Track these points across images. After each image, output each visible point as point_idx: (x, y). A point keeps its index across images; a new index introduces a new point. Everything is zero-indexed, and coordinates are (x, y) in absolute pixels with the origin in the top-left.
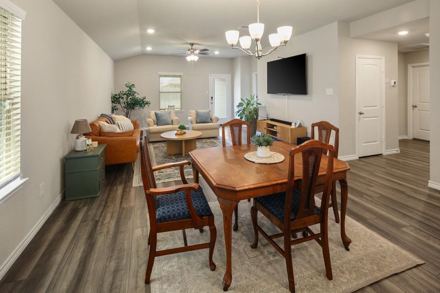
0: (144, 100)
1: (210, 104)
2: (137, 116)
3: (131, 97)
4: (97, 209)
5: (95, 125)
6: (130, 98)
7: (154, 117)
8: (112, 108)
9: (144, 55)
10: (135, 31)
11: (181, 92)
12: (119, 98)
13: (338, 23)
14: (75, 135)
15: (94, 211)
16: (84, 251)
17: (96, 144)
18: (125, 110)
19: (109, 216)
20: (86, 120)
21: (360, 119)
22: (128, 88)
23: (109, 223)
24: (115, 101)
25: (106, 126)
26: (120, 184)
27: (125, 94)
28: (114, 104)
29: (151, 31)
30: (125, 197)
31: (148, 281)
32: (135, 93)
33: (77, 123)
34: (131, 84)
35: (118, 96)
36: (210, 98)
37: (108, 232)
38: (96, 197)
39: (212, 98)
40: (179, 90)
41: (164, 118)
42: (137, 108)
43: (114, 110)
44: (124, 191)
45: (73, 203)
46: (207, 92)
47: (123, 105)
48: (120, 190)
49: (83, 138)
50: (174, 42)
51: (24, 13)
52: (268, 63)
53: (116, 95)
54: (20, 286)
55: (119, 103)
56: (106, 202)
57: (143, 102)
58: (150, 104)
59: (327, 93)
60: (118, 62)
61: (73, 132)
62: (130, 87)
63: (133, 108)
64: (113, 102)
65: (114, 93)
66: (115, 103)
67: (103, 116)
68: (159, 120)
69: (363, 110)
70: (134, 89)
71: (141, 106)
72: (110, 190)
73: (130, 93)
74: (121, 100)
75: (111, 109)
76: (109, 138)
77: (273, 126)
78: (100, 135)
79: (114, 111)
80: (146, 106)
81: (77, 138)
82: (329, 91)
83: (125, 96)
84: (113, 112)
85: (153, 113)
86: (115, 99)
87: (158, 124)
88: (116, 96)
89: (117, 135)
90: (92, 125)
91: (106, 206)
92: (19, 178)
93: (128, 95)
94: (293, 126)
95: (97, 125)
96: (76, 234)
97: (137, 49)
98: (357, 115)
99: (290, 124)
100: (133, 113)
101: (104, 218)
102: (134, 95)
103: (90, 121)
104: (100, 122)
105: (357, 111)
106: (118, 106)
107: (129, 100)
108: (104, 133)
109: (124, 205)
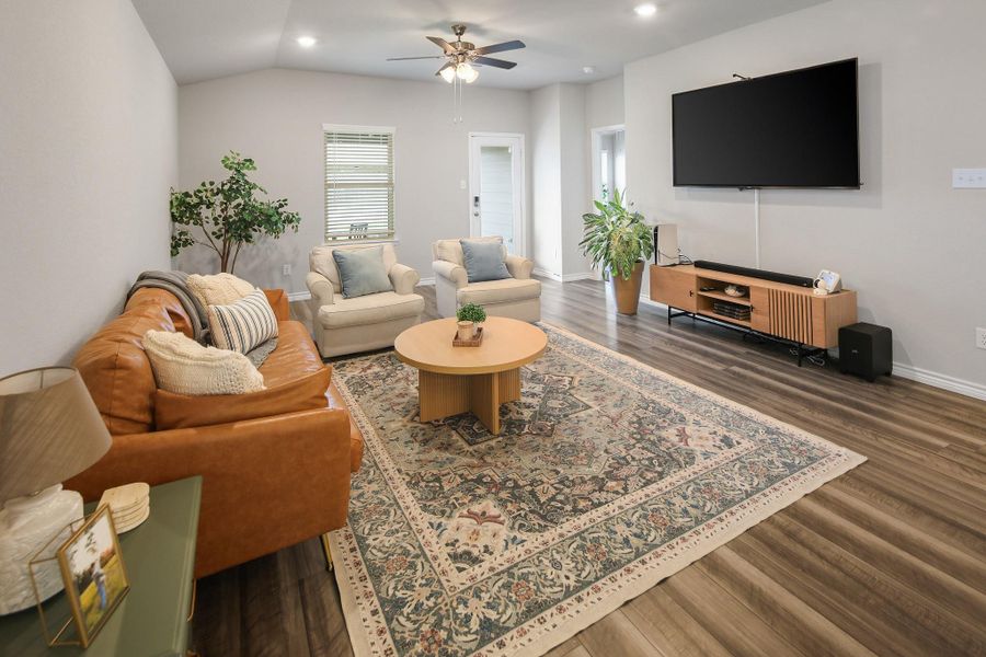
0: (280, 210)
1: (472, 217)
2: (256, 262)
3: (240, 200)
5: (125, 367)
6: (234, 203)
7: (330, 269)
8: (173, 238)
11: (390, 184)
12: (197, 205)
18: (219, 243)
22: (231, 173)
24: (182, 215)
25: (184, 360)
27: (219, 192)
28: (180, 226)
32: (254, 186)
34: (241, 159)
35: (195, 199)
36: (472, 201)
39: (477, 199)
40: (385, 179)
41: (366, 270)
42: (258, 236)
43: (178, 244)
46: (462, 183)
47: (211, 227)
53: (187, 195)
55: (198, 221)
57: (280, 215)
59: (956, 184)
60: (193, 87)
62: (240, 167)
63: (248, 238)
64: (174, 218)
65: (180, 189)
66: (181, 222)
68: (349, 279)
70: (251, 176)
73: (235, 188)
74: (205, 212)
75: (168, 242)
77: (721, 286)
79: (180, 249)
80: (288, 227)
83: (220, 197)
84: (175, 253)
85: (324, 255)
86: (184, 209)
87: (345, 293)
88: (188, 199)
89: (251, 408)
93: (230, 194)
95: (136, 359)
99: (808, 283)
100: (244, 251)
102: (250, 194)
104: (152, 333)
106: (193, 230)
107: (231, 212)
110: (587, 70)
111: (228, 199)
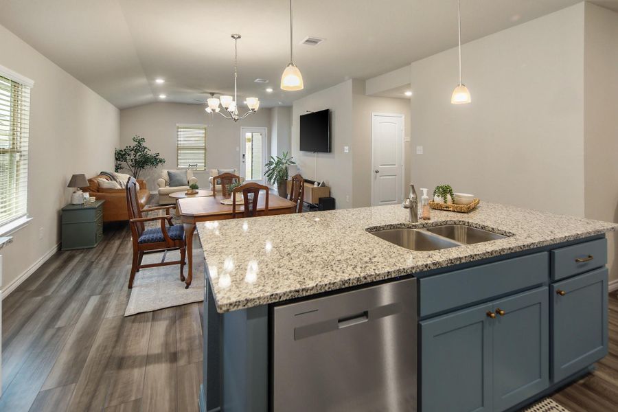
0: (157, 157)
1: (241, 163)
3: (140, 153)
4: (93, 256)
5: (93, 182)
6: (138, 154)
7: (166, 177)
8: (116, 166)
9: (155, 103)
10: (143, 81)
11: (205, 148)
12: (124, 155)
13: (353, 82)
14: (72, 189)
15: (90, 256)
16: (80, 277)
17: (93, 199)
18: (133, 169)
19: (103, 259)
20: (83, 176)
21: (375, 178)
22: (137, 143)
23: (104, 262)
24: (119, 158)
25: (104, 182)
26: (119, 238)
27: (132, 150)
28: (119, 162)
29: (160, 81)
30: (121, 247)
31: (130, 287)
32: (145, 148)
33: (75, 178)
34: (140, 138)
35: (124, 153)
36: (241, 156)
37: (102, 267)
38: (92, 248)
39: (244, 155)
40: (203, 146)
41: (178, 178)
42: (147, 167)
43: (117, 169)
44: (121, 244)
45: (69, 252)
46: (238, 149)
47: (130, 163)
48: (117, 243)
49: (81, 192)
50: (189, 91)
51: (31, 82)
52: (301, 116)
53: (121, 151)
54: (29, 293)
55: (125, 161)
56: (103, 251)
57: (156, 159)
58: (164, 162)
59: (345, 151)
60: (126, 112)
61: (70, 186)
62: (140, 142)
63: (143, 167)
64: (117, 159)
65: (119, 149)
66: (120, 160)
67: (103, 174)
68: (172, 181)
69: (379, 168)
70: (144, 144)
71: (152, 163)
72: (107, 243)
73: (139, 147)
74: (128, 157)
75: (114, 166)
76: (108, 195)
78: (98, 191)
80: (160, 164)
81: (75, 192)
82: (346, 149)
83: (133, 152)
84: (116, 170)
85: (165, 172)
86: (120, 156)
87: (170, 185)
88: (121, 153)
89: (116, 192)
90: (90, 181)
91: (102, 252)
92: (25, 217)
93: (136, 151)
94: (316, 186)
95: (96, 181)
96: (73, 269)
97: (149, 97)
98: (373, 174)
99: (313, 183)
100: (142, 172)
101: (100, 260)
102: (144, 151)
103: (88, 177)
104: (100, 179)
105: (373, 169)
106: (124, 164)
107: (137, 157)
108: (103, 189)
109: (120, 252)
110: (280, 103)
111: (136, 153)
